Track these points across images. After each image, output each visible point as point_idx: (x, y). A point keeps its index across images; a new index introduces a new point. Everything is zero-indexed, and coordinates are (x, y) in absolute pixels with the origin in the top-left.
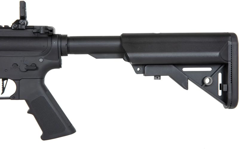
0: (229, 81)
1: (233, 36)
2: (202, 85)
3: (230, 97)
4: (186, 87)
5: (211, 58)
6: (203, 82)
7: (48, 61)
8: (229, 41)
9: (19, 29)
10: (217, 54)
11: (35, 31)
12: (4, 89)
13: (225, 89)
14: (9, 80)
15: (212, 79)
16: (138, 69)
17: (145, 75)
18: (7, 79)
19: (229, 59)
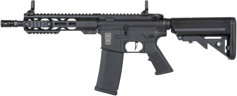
0: (231, 44)
1: (233, 19)
2: (216, 46)
3: (231, 53)
4: (206, 48)
5: (221, 31)
6: (216, 45)
7: (160, 33)
8: (231, 22)
9: (145, 16)
10: (224, 29)
11: (153, 16)
12: (136, 47)
13: (229, 49)
14: (139, 42)
15: (222, 43)
16: (180, 38)
17: (183, 41)
18: (138, 42)
19: (231, 32)
